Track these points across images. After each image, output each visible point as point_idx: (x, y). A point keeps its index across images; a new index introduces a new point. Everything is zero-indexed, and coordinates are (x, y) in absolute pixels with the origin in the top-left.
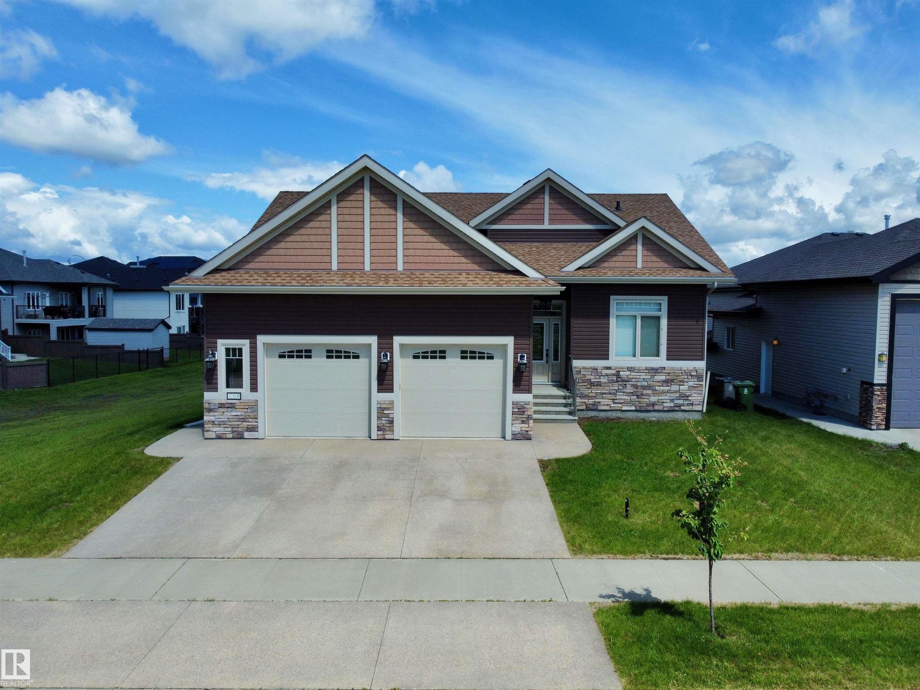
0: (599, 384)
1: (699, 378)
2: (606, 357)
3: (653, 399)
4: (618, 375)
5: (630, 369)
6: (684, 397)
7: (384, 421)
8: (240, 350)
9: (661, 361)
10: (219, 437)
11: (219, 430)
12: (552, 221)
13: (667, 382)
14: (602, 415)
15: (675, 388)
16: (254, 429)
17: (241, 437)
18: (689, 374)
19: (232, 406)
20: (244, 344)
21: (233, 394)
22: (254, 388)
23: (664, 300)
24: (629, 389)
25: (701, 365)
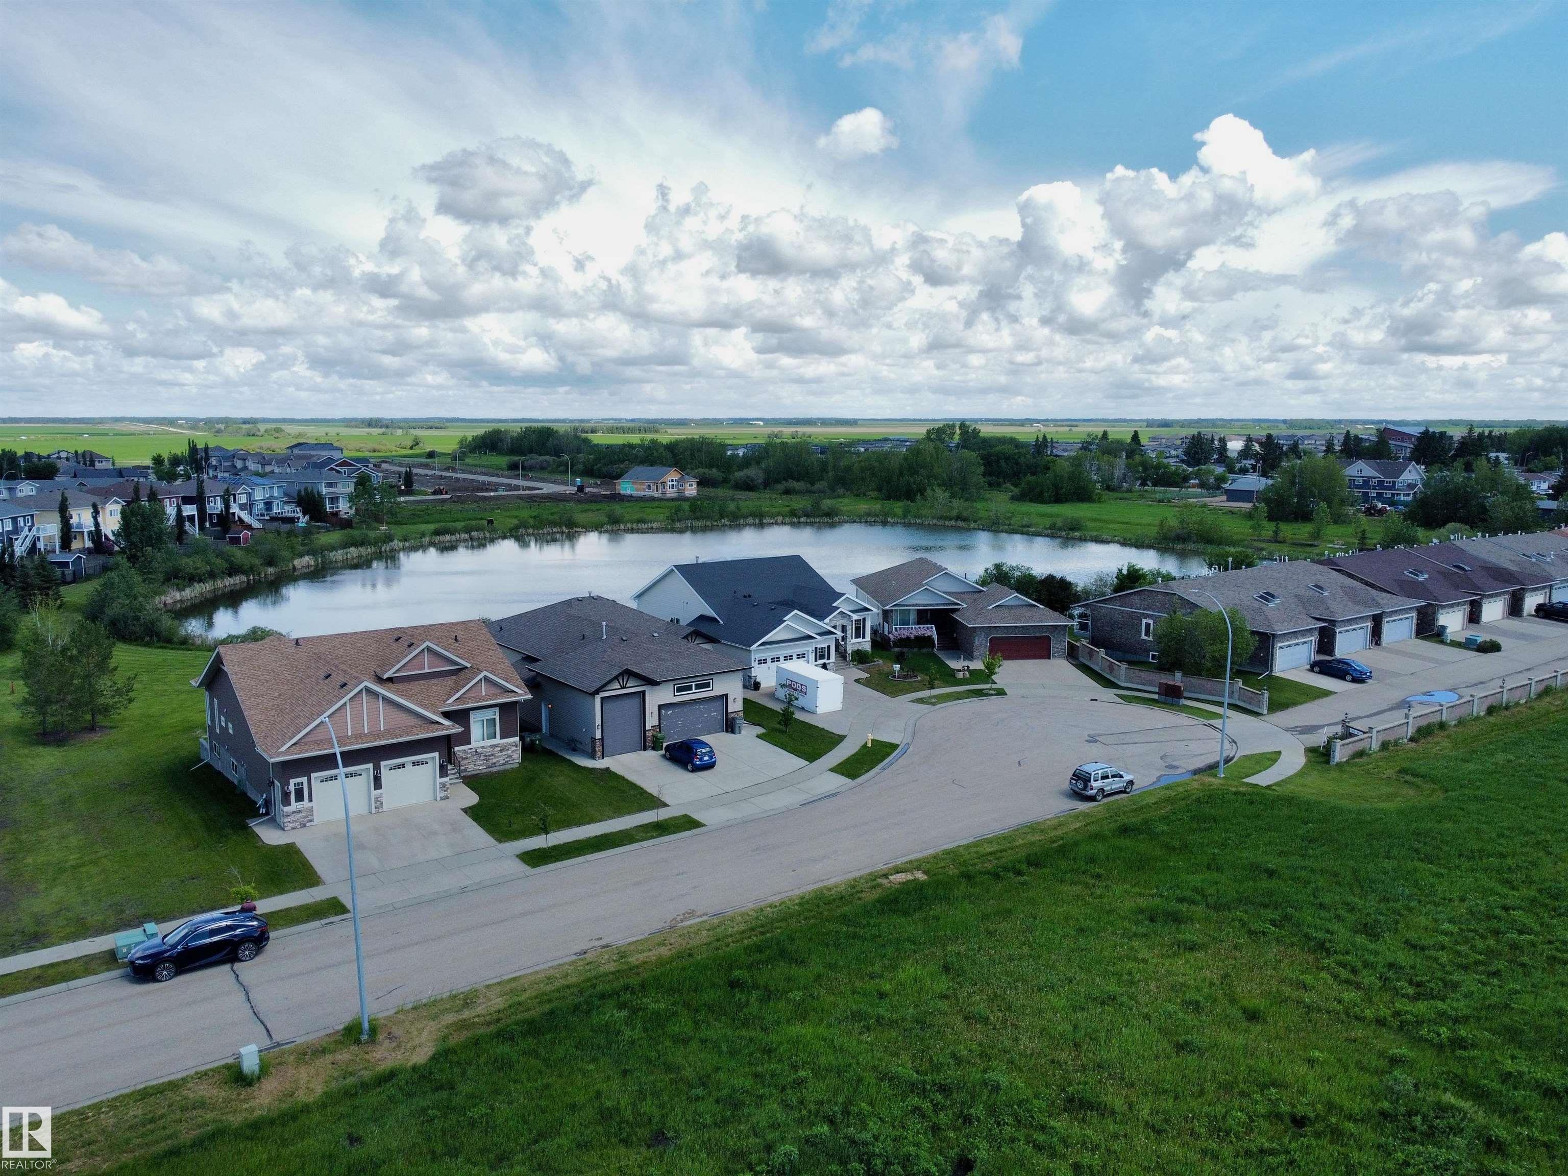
0: (467, 758)
1: (516, 746)
2: (470, 743)
3: (495, 761)
4: (476, 752)
5: (483, 747)
6: (510, 756)
7: (378, 804)
8: (302, 783)
9: (497, 741)
10: (293, 828)
11: (293, 825)
12: (429, 668)
13: (501, 751)
14: (470, 774)
15: (505, 753)
16: (312, 821)
17: (305, 826)
18: (511, 745)
19: (300, 811)
20: (304, 780)
21: (300, 805)
22: (311, 800)
23: (497, 710)
24: (482, 758)
25: (517, 739)
